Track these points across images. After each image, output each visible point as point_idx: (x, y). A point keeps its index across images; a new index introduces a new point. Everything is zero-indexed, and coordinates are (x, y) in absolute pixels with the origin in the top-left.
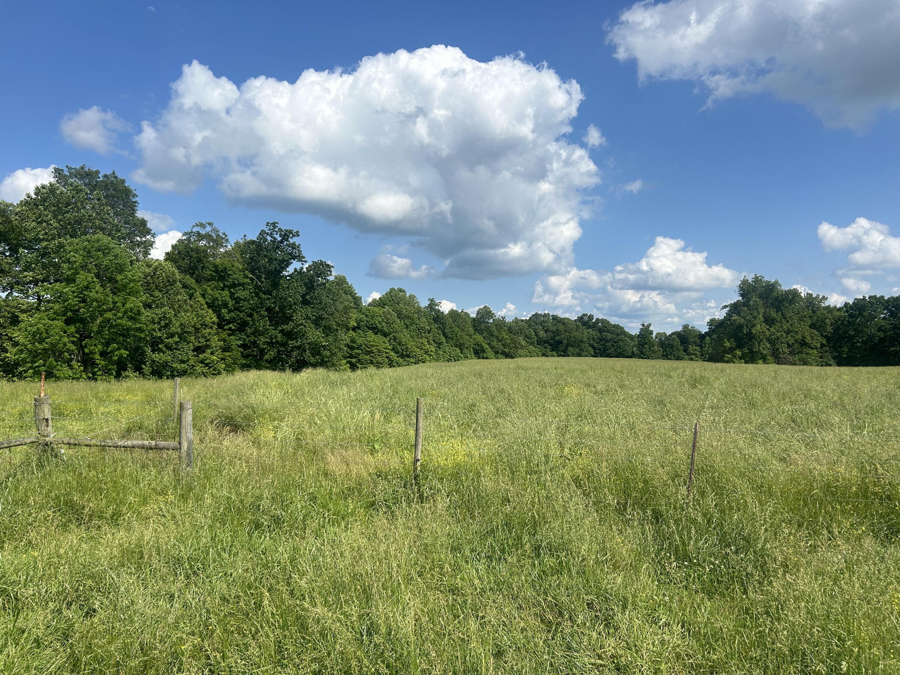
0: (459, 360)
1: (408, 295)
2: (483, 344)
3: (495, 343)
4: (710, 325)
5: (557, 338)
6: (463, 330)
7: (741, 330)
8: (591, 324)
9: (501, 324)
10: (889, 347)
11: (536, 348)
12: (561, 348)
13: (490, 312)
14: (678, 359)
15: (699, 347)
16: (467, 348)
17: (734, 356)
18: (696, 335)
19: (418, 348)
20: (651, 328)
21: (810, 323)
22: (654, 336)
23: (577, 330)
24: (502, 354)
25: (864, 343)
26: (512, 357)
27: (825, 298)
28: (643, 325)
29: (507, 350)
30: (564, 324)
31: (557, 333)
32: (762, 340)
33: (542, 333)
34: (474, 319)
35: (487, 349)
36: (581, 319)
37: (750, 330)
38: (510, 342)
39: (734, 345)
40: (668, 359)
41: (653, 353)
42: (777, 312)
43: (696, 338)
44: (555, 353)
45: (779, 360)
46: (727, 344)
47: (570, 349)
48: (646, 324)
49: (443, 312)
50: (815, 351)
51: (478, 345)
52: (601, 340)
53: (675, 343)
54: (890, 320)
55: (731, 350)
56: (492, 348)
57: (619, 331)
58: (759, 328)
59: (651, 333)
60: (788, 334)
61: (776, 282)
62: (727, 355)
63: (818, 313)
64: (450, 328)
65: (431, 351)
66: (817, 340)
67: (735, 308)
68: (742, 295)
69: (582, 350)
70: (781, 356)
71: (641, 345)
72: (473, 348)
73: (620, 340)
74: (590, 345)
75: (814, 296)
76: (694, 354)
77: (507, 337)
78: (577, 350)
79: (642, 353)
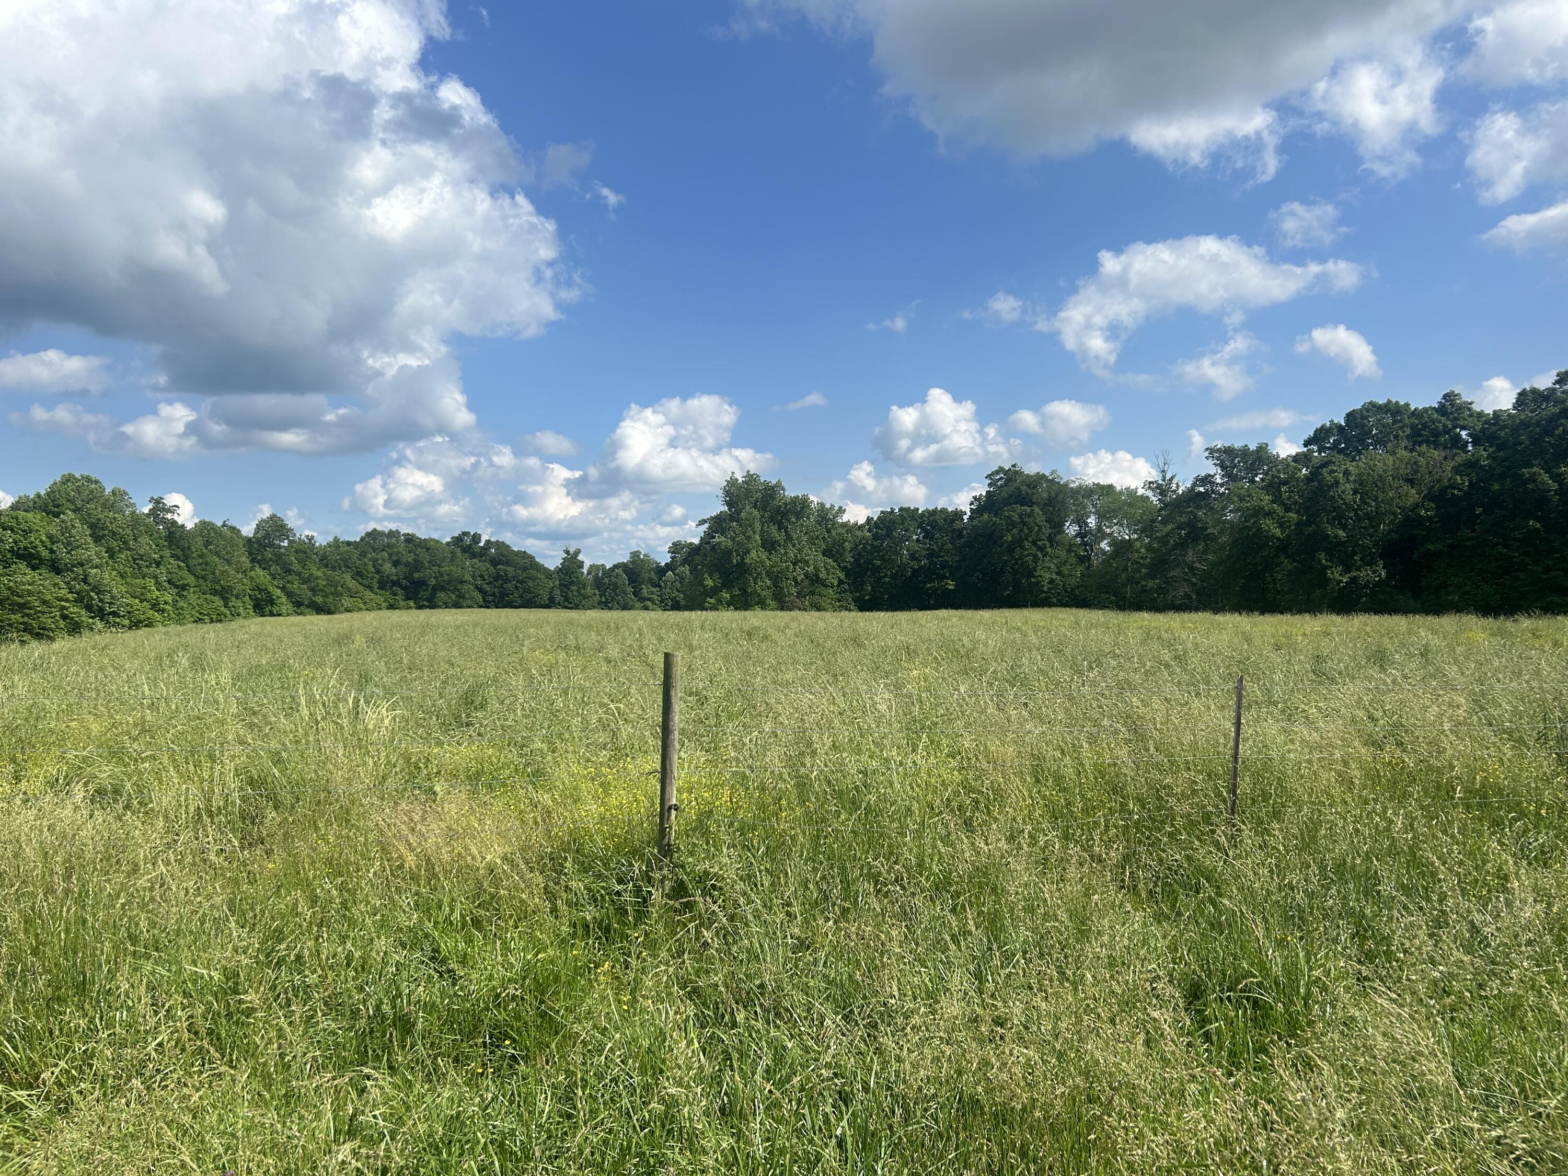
0: (220, 621)
1: (108, 491)
2: (270, 589)
3: (295, 587)
4: (672, 553)
5: (416, 575)
6: (227, 560)
7: (729, 558)
8: (478, 550)
9: (305, 550)
10: (926, 582)
11: (376, 594)
12: (424, 594)
13: (283, 526)
14: (625, 607)
15: (658, 589)
16: (237, 597)
17: (720, 601)
18: (652, 569)
19: (135, 598)
20: (580, 557)
21: (824, 546)
22: (585, 571)
23: (452, 560)
24: (308, 606)
25: (894, 577)
26: (330, 612)
27: (841, 511)
28: (567, 552)
29: (319, 599)
30: (428, 549)
31: (417, 566)
32: (760, 574)
33: (388, 568)
34: (249, 540)
35: (278, 597)
36: (458, 541)
37: (743, 559)
38: (324, 583)
39: (719, 582)
40: (610, 609)
41: (584, 599)
42: (780, 529)
43: (652, 573)
44: (412, 603)
45: (783, 606)
46: (709, 582)
47: (441, 595)
48: (572, 550)
49: (183, 526)
50: (831, 590)
51: (260, 590)
52: (496, 579)
53: (620, 582)
54: (925, 544)
55: (715, 591)
56: (289, 595)
57: (527, 563)
58: (756, 555)
59: (581, 565)
60: (795, 564)
61: (779, 485)
62: (708, 599)
63: (834, 533)
64: (200, 556)
65: (166, 603)
66: (833, 574)
67: (717, 524)
68: (728, 504)
69: (463, 597)
70: (787, 599)
71: (565, 586)
72: (250, 596)
73: (530, 578)
74: (476, 587)
75: (828, 506)
76: (649, 599)
77: (319, 574)
78: (454, 597)
79: (566, 599)
